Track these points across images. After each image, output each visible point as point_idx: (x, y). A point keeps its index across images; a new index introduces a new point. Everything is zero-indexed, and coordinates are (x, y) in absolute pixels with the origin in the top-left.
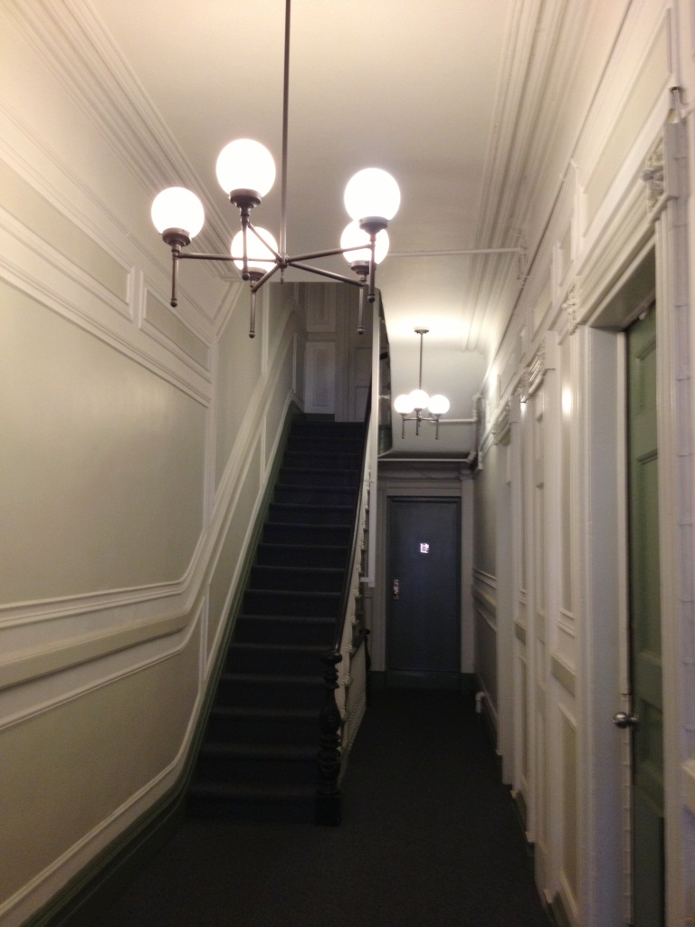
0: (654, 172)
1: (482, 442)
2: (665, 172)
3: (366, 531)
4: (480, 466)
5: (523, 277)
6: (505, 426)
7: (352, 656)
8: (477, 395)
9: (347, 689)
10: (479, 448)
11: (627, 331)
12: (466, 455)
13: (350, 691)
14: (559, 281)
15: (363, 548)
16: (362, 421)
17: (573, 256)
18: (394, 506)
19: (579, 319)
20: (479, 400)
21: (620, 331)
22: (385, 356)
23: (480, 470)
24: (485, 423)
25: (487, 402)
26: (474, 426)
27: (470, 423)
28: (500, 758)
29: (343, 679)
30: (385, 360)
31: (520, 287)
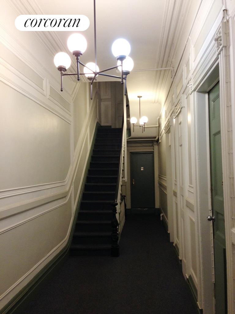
0: (218, 38)
1: (160, 133)
2: (222, 38)
3: (124, 164)
4: (160, 141)
5: (173, 77)
6: (168, 127)
7: (121, 204)
8: (158, 118)
9: (119, 214)
10: (159, 135)
11: (209, 93)
12: (155, 138)
13: (120, 215)
14: (186, 78)
15: (123, 169)
16: (121, 127)
17: (190, 69)
18: (132, 155)
19: (193, 90)
20: (159, 119)
21: (207, 93)
22: (128, 106)
23: (160, 142)
24: (161, 126)
25: (162, 120)
26: (158, 128)
27: (156, 127)
28: (169, 234)
29: (118, 211)
30: (128, 107)
31: (172, 81)
